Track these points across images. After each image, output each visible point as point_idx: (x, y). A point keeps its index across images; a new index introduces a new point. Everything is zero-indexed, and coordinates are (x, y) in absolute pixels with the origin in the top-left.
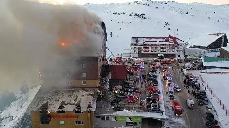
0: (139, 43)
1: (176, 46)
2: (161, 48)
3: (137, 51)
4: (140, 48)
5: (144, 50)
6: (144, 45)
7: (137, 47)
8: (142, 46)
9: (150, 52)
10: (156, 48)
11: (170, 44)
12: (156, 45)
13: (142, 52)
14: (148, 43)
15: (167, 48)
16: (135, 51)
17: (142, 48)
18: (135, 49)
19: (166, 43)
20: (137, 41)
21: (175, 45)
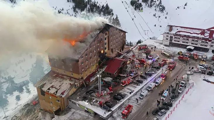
0: (171, 32)
1: (210, 41)
2: (193, 40)
3: (169, 39)
4: (171, 37)
5: (176, 39)
6: (176, 35)
7: (169, 36)
8: (174, 35)
9: (181, 43)
10: (188, 40)
11: (204, 38)
12: (189, 37)
13: (173, 42)
14: (181, 33)
15: (200, 41)
16: (167, 39)
17: (174, 38)
18: (168, 37)
19: (200, 36)
20: (171, 30)
21: (209, 39)
